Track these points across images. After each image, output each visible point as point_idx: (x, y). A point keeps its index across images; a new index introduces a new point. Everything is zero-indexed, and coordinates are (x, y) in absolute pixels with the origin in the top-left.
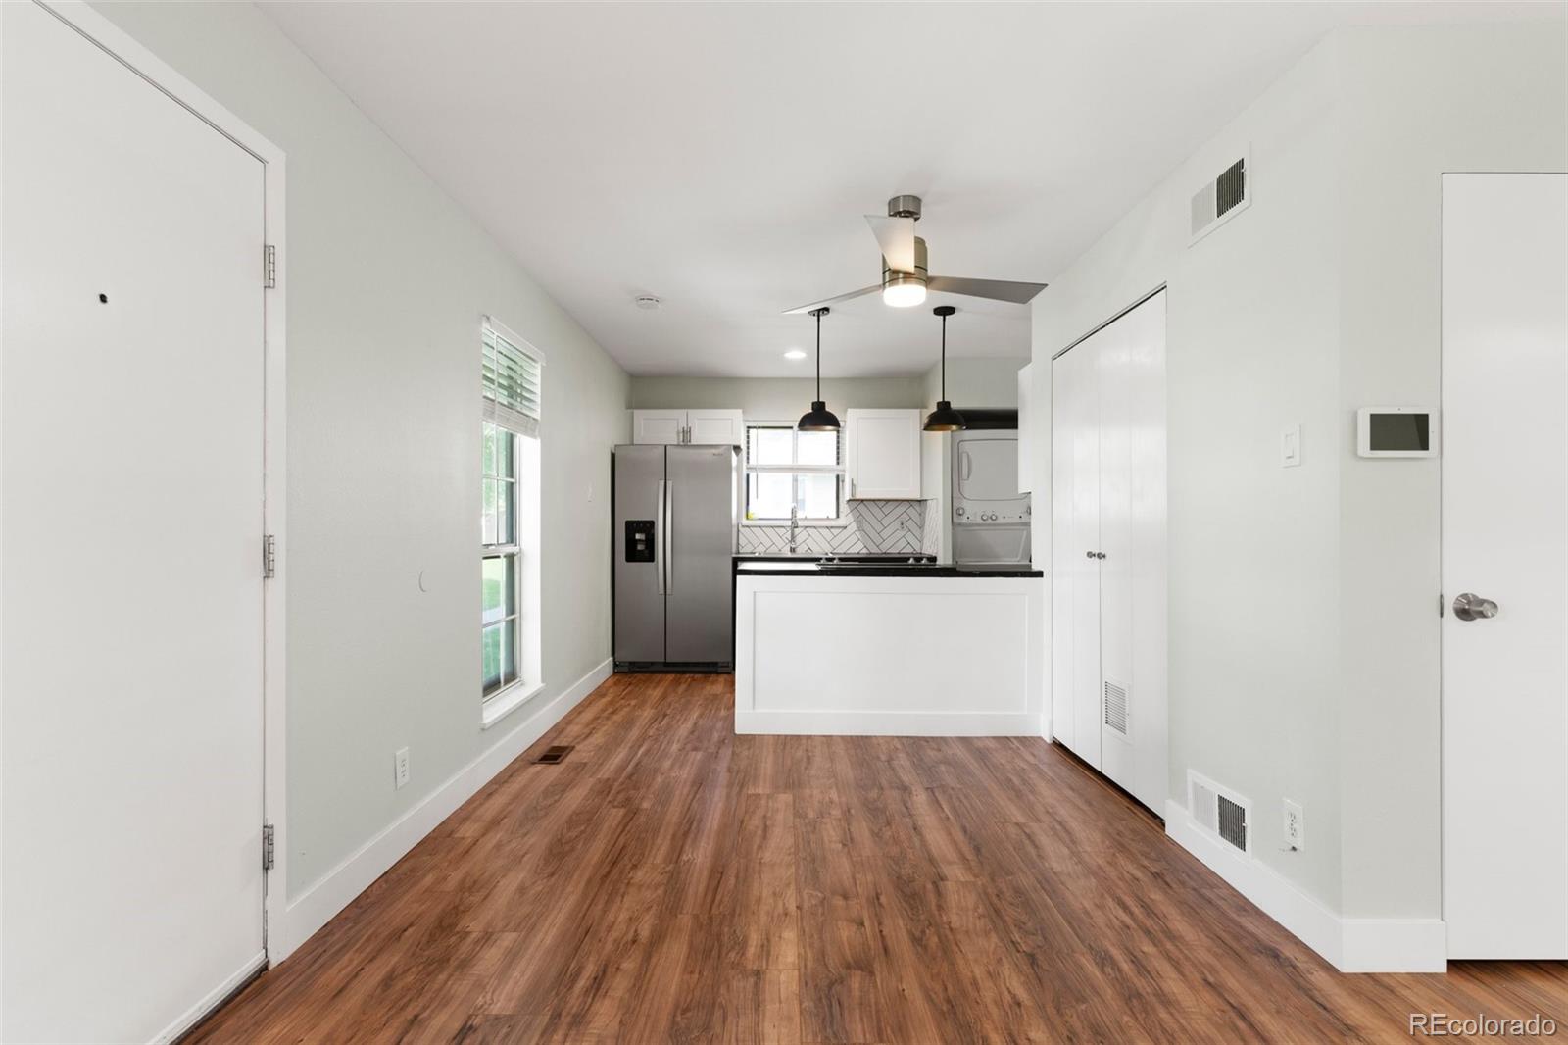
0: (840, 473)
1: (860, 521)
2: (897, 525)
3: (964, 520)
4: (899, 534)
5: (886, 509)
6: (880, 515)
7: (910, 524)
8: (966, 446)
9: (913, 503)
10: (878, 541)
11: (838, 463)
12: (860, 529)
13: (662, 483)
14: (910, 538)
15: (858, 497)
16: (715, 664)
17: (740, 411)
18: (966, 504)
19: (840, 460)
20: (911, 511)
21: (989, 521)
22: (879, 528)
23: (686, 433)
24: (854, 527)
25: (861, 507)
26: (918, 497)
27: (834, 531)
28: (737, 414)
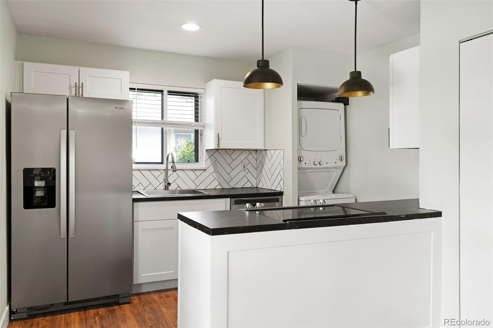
0: (199, 129)
1: (215, 163)
2: (240, 167)
3: (303, 165)
4: (243, 174)
5: (234, 156)
6: (229, 160)
7: (249, 167)
8: (304, 112)
9: (251, 152)
10: (228, 179)
11: (197, 120)
12: (216, 171)
13: (65, 131)
14: (249, 176)
15: (221, 147)
16: (118, 295)
17: (128, 73)
18: (304, 154)
19: (199, 119)
20: (250, 157)
21: (318, 166)
22: (229, 169)
23: (79, 87)
24: (211, 169)
25: (216, 154)
26: (261, 147)
27: (198, 173)
28: (125, 75)
